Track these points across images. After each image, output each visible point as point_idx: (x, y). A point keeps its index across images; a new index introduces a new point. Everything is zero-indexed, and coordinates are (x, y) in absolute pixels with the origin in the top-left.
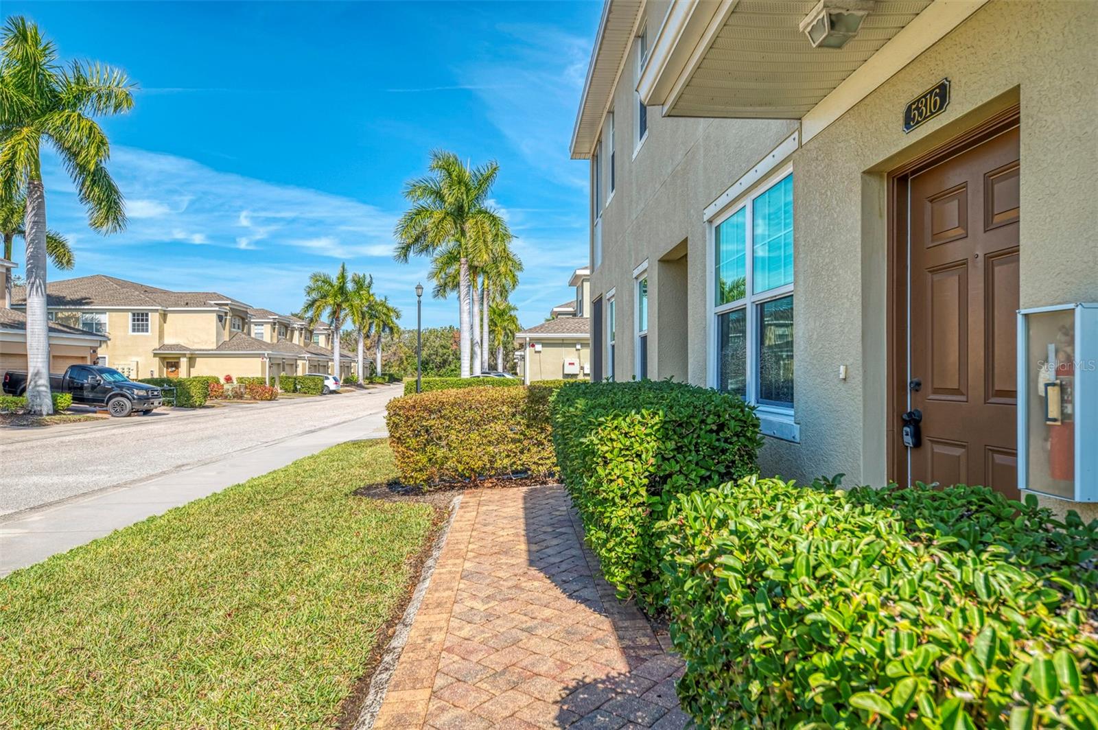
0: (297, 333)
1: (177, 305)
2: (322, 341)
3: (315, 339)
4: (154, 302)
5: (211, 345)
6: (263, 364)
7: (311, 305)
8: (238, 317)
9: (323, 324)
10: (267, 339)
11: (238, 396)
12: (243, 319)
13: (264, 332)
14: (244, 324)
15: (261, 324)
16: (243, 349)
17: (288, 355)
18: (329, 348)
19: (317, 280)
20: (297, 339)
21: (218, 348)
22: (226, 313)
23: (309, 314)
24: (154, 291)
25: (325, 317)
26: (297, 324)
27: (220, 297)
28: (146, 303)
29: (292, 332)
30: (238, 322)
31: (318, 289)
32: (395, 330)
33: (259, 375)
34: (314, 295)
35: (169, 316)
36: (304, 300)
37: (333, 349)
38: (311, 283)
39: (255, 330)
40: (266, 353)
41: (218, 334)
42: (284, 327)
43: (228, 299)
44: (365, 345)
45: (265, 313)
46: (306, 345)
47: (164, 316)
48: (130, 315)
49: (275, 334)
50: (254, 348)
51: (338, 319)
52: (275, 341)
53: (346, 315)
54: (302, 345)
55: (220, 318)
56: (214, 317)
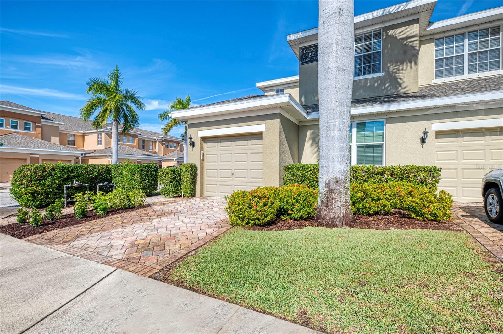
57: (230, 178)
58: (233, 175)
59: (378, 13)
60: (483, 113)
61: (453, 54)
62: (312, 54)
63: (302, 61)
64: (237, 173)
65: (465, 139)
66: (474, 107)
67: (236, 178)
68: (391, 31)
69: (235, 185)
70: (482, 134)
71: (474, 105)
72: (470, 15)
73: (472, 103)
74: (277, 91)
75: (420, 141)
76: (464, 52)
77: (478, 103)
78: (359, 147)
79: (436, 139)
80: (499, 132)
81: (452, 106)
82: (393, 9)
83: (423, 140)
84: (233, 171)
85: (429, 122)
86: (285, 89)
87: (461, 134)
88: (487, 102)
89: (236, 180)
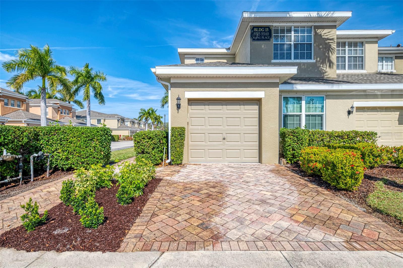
0: (136, 124)
1: (108, 117)
2: (142, 126)
3: (141, 125)
4: (102, 117)
5: (116, 127)
6: (129, 132)
7: (140, 117)
8: (122, 120)
9: (143, 121)
10: (129, 125)
11: (124, 139)
12: (123, 121)
13: (128, 124)
14: (123, 122)
15: (127, 122)
16: (124, 128)
17: (134, 130)
18: (144, 128)
19: (142, 110)
20: (136, 125)
21: (118, 128)
22: (119, 119)
23: (139, 119)
24: (102, 114)
25: (144, 120)
26: (136, 122)
27: (118, 115)
28: (100, 117)
29: (135, 124)
30: (122, 121)
31: (142, 113)
32: (162, 123)
33: (128, 135)
34: (141, 114)
35: (106, 120)
36: (139, 115)
37: (145, 128)
38: (140, 111)
39: (126, 123)
40: (129, 129)
41: (118, 125)
42: (133, 123)
43: (120, 116)
44: (154, 127)
45: (128, 119)
46: (139, 127)
47: (105, 120)
48: (97, 120)
49: (131, 124)
50: (126, 128)
51: (147, 120)
52: (131, 126)
53: (149, 119)
54: (137, 127)
55: (118, 121)
56: (117, 120)
57: (221, 142)
58: (224, 139)
59: (314, 14)
60: (380, 97)
61: (340, 55)
62: (261, 33)
63: (252, 38)
64: (229, 137)
65: (368, 113)
66: (375, 92)
67: (227, 142)
68: (319, 30)
69: (226, 150)
70: (376, 110)
71: (376, 91)
72: (353, 31)
73: (375, 90)
74: (197, 60)
75: (347, 114)
76: (345, 55)
77: (378, 90)
78: (307, 116)
79: (356, 112)
80: (384, 110)
81: (365, 91)
82: (323, 14)
83: (349, 113)
84: (225, 135)
85: (352, 100)
86: (205, 59)
87: (366, 110)
88: (381, 90)
89: (227, 144)
